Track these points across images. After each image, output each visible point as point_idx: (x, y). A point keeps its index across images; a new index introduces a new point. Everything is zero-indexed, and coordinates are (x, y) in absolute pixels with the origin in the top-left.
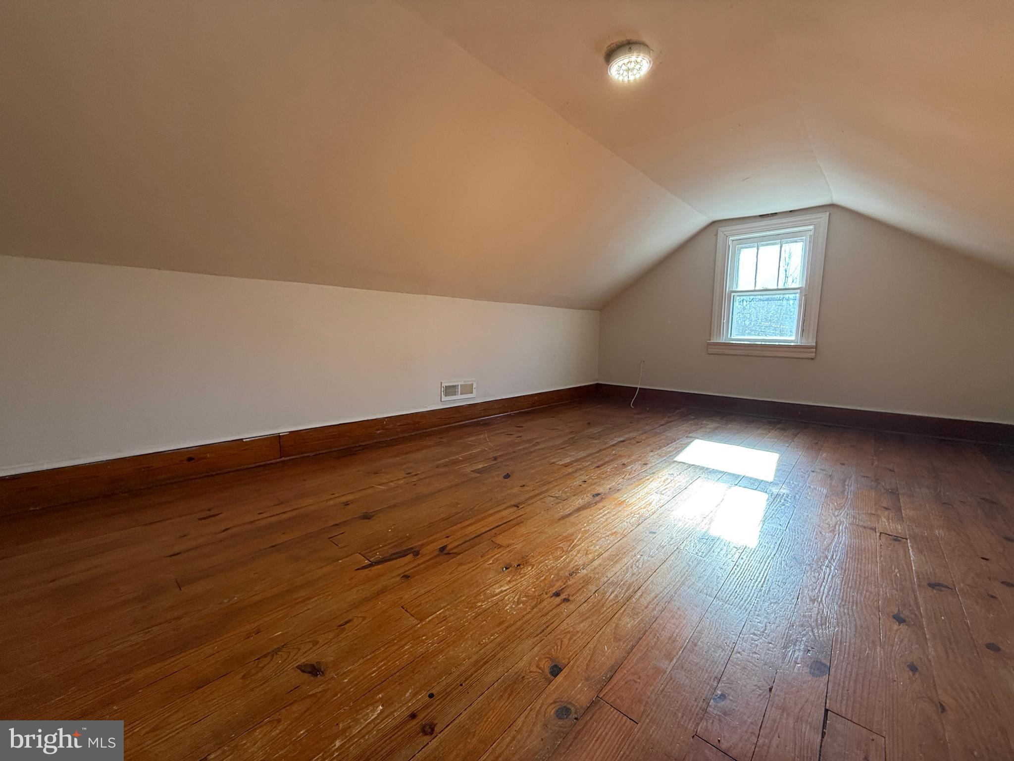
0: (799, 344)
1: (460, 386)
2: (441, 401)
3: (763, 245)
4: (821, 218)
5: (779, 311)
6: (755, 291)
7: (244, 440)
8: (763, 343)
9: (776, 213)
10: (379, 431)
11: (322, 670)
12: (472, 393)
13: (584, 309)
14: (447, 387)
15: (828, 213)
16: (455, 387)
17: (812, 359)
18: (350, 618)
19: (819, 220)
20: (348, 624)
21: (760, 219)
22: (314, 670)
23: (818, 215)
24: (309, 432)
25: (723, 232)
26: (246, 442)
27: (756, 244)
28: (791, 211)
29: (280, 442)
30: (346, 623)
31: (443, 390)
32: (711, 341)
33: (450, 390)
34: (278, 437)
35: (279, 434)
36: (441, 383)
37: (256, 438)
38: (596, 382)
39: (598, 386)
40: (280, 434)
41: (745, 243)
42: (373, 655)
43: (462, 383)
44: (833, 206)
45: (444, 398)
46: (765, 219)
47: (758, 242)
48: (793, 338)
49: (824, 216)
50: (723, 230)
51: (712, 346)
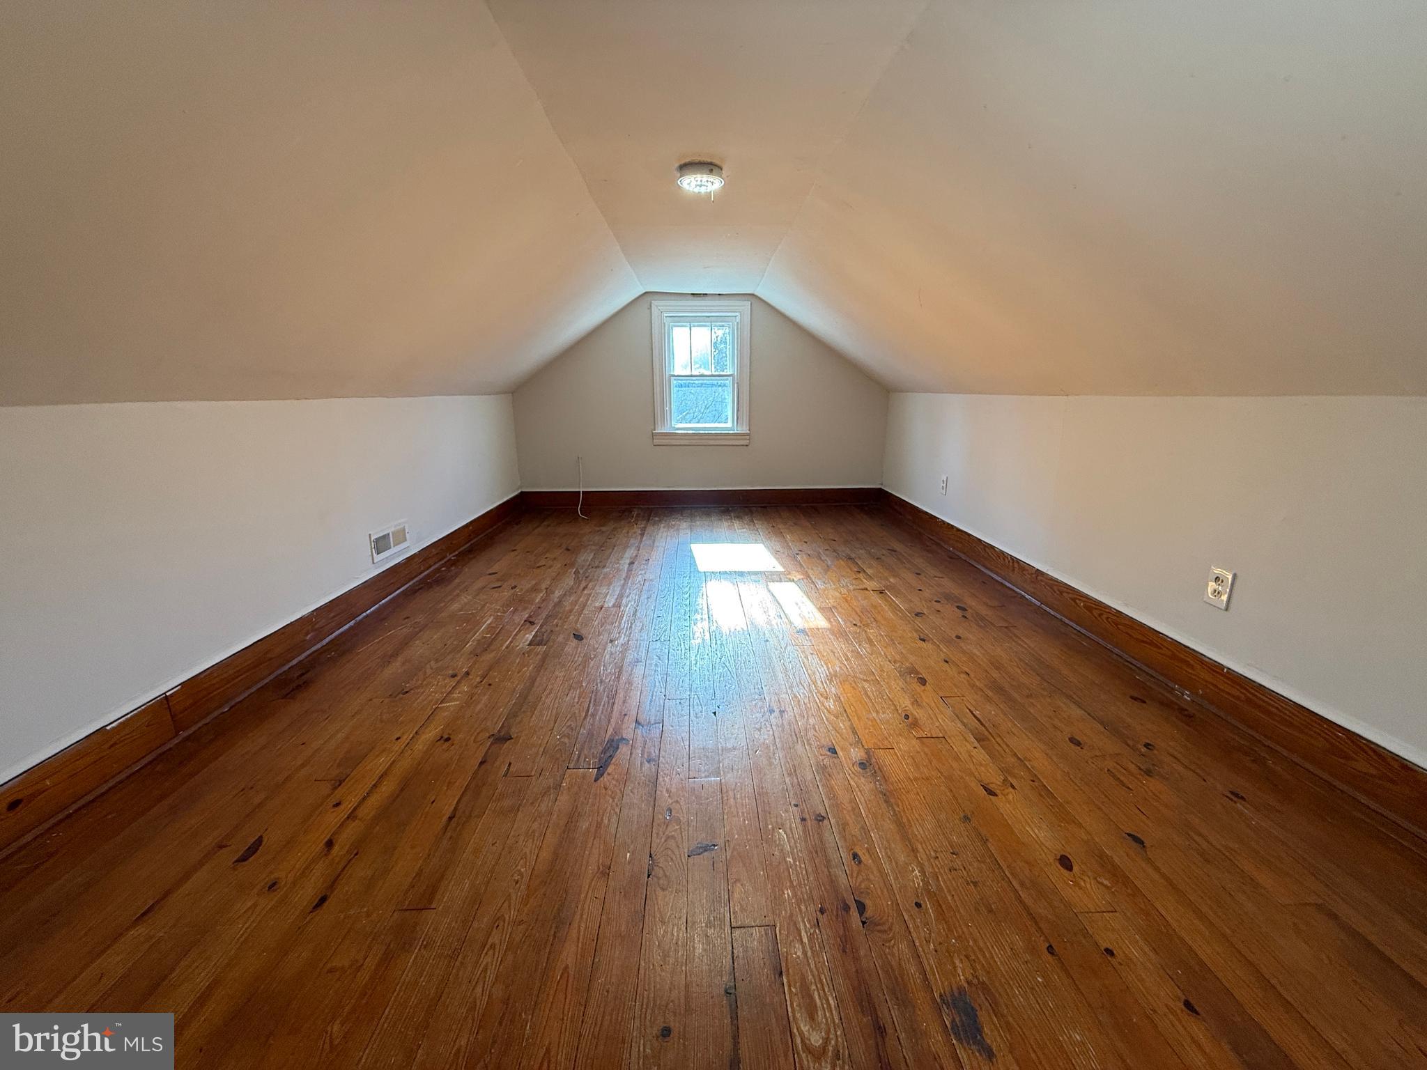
0: (735, 431)
1: (391, 534)
2: (373, 563)
3: (694, 326)
4: (744, 306)
6: (691, 376)
7: (108, 728)
8: (706, 432)
9: (707, 294)
10: (309, 636)
12: (406, 540)
13: (497, 393)
14: (377, 541)
15: (750, 303)
16: (386, 537)
17: (747, 446)
19: (743, 308)
21: (692, 297)
23: (741, 303)
24: (212, 673)
25: (656, 306)
26: (113, 728)
27: (688, 324)
28: (719, 294)
29: (169, 708)
31: (373, 546)
32: (656, 431)
33: (381, 544)
34: (166, 700)
35: (165, 693)
36: (370, 535)
37: (129, 716)
38: (520, 491)
39: (523, 495)
40: (168, 694)
41: (679, 321)
43: (393, 529)
44: (753, 295)
45: (378, 558)
46: (695, 298)
47: (691, 322)
48: (729, 425)
49: (746, 305)
50: (657, 304)
51: (658, 437)
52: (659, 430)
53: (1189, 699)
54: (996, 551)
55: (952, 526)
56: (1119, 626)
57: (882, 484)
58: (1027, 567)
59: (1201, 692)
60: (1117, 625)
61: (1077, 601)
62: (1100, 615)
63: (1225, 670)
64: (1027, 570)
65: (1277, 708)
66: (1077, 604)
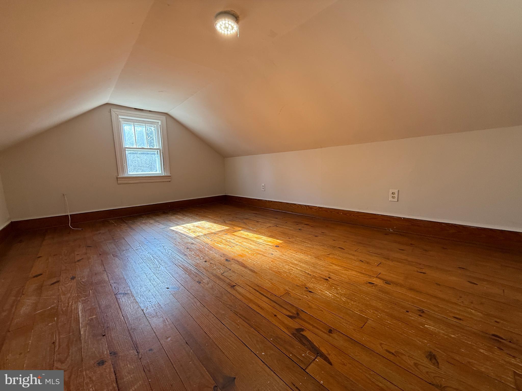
0: (163, 175)
3: (136, 124)
4: (162, 118)
5: (151, 160)
9: (143, 110)
11: (429, 353)
15: (166, 117)
17: (170, 181)
18: (385, 352)
20: (391, 351)
22: (432, 357)
27: (133, 123)
28: (150, 111)
30: (390, 352)
32: (119, 176)
41: (128, 121)
42: (403, 334)
44: (167, 114)
48: (158, 172)
49: (164, 118)
50: (114, 111)
51: (120, 179)
52: (121, 176)
53: (392, 231)
54: (297, 205)
55: (271, 201)
56: (359, 216)
57: (226, 193)
58: (313, 207)
59: (395, 228)
60: (358, 216)
61: (339, 213)
62: (350, 215)
63: (402, 219)
64: (313, 208)
65: (423, 224)
66: (339, 214)
